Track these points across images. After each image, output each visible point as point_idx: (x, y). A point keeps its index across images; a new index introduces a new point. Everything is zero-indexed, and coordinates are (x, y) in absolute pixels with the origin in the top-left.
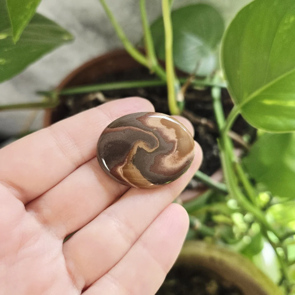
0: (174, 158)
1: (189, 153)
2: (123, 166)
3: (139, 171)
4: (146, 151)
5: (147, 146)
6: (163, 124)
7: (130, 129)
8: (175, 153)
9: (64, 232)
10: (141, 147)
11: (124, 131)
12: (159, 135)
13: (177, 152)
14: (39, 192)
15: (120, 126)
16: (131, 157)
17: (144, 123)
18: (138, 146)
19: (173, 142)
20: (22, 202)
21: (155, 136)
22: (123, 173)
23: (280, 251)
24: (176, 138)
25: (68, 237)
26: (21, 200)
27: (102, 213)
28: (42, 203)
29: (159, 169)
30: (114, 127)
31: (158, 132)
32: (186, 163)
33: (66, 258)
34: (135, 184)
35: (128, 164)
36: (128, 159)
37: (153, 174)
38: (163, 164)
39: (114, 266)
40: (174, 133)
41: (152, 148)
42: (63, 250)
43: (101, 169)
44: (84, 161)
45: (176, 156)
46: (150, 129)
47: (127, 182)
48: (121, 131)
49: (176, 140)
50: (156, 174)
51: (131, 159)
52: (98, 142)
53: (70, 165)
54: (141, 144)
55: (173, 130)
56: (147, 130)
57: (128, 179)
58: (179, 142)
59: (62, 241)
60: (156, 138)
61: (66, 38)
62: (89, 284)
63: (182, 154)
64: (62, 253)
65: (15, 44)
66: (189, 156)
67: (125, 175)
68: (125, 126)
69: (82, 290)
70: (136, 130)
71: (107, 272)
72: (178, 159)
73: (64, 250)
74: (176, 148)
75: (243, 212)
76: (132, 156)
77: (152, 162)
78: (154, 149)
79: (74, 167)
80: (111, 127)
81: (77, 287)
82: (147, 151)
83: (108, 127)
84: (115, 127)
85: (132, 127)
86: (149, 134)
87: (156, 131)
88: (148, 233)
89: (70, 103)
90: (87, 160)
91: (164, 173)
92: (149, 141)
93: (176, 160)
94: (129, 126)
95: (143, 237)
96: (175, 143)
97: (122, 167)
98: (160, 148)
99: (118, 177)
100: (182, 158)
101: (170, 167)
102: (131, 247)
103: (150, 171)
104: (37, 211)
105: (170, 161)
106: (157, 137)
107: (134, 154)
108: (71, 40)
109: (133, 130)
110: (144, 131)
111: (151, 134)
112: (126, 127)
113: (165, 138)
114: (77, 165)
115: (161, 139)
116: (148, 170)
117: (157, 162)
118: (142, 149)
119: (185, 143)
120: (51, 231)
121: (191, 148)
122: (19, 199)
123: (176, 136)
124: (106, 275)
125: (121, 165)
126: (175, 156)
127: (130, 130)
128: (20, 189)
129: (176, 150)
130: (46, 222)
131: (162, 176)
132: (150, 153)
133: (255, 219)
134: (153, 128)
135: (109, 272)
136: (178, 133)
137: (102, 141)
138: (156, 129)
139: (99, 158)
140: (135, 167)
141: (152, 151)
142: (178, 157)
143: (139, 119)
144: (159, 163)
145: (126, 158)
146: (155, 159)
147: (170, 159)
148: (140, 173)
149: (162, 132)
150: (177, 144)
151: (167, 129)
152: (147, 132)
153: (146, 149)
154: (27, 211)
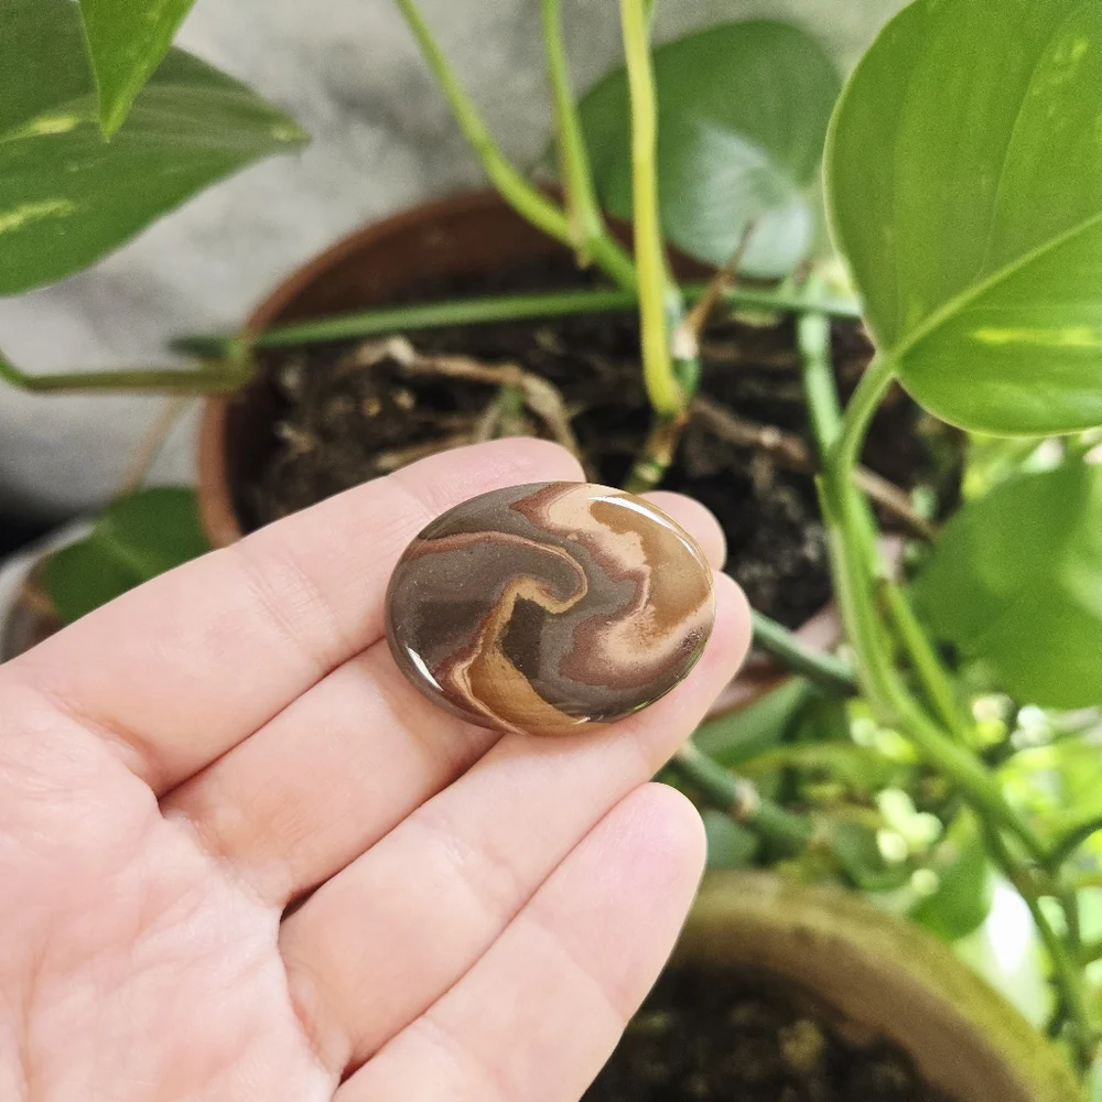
0: (642, 629)
1: (694, 613)
2: (471, 662)
3: (524, 677)
4: (543, 609)
5: (548, 592)
6: (600, 520)
7: (489, 540)
8: (645, 612)
10: (526, 596)
11: (469, 547)
12: (587, 555)
13: (651, 608)
15: (457, 533)
16: (497, 633)
17: (535, 519)
18: (518, 595)
19: (636, 577)
20: (150, 785)
21: (573, 560)
22: (469, 684)
23: (1051, 910)
24: (646, 563)
29: (592, 667)
30: (438, 538)
31: (583, 546)
32: (685, 646)
33: (288, 969)
34: (515, 720)
35: (488, 656)
36: (486, 638)
37: (570, 685)
38: (602, 650)
39: (446, 991)
40: (639, 547)
41: (563, 599)
42: (279, 942)
44: (346, 652)
45: (649, 622)
46: (555, 536)
48: (461, 547)
49: (647, 569)
50: (582, 686)
51: (495, 637)
54: (528, 589)
55: (633, 538)
56: (546, 542)
57: (487, 704)
58: (655, 576)
59: (278, 913)
60: (577, 564)
63: (668, 615)
64: (276, 952)
66: (691, 622)
67: (476, 691)
68: (473, 532)
69: (341, 1071)
70: (509, 543)
71: (423, 1012)
72: (653, 634)
74: (645, 597)
76: (498, 628)
77: (568, 647)
78: (570, 603)
79: (318, 671)
80: (430, 535)
81: (325, 1064)
82: (547, 609)
84: (440, 537)
85: (497, 534)
86: (552, 554)
87: (575, 542)
91: (610, 681)
92: (555, 575)
93: (646, 637)
94: (486, 530)
96: (643, 579)
97: (466, 665)
98: (593, 599)
99: (452, 697)
100: (668, 629)
101: (628, 662)
103: (561, 674)
104: (198, 814)
105: (629, 640)
106: (581, 562)
107: (505, 621)
109: (498, 542)
110: (537, 545)
111: (559, 552)
112: (478, 535)
113: (609, 565)
115: (594, 567)
116: (552, 671)
117: (585, 646)
118: (531, 603)
119: (676, 580)
121: (702, 593)
122: (140, 777)
123: (644, 558)
125: (464, 660)
126: (645, 621)
127: (489, 542)
129: (647, 603)
130: (223, 851)
131: (603, 693)
132: (559, 616)
134: (564, 533)
135: (428, 1013)
136: (652, 545)
137: (399, 584)
138: (576, 538)
139: (394, 639)
140: (508, 666)
141: (563, 608)
142: (656, 625)
143: (517, 507)
144: (590, 648)
145: (478, 634)
146: (574, 636)
147: (628, 634)
148: (528, 684)
149: (595, 545)
150: (651, 583)
151: (614, 534)
152: (543, 548)
153: (542, 600)
154: (164, 817)
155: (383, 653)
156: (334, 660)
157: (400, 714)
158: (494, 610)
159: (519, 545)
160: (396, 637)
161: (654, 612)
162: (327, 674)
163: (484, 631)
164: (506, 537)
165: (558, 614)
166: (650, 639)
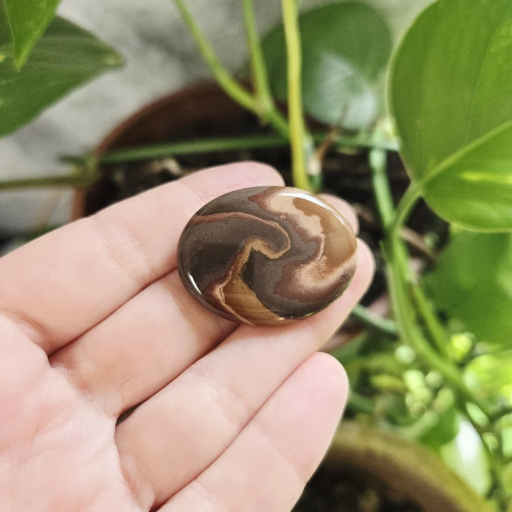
0: (319, 269)
1: (347, 261)
2: (225, 284)
3: (254, 294)
4: (265, 256)
5: (269, 247)
6: (298, 208)
8: (321, 260)
9: (119, 406)
10: (256, 248)
11: (226, 220)
12: (290, 227)
13: (325, 258)
14: (73, 331)
15: (219, 212)
16: (240, 269)
17: (262, 206)
18: (252, 248)
19: (317, 240)
20: (44, 349)
21: (283, 230)
22: (224, 297)
24: (323, 232)
25: (124, 415)
26: (42, 345)
28: (78, 352)
29: (291, 289)
30: (208, 214)
31: (288, 222)
32: (342, 279)
33: (120, 452)
34: (248, 317)
35: (234, 281)
36: (234, 272)
37: (278, 298)
38: (297, 280)
39: (208, 466)
40: (319, 224)
41: (277, 251)
42: (115, 437)
43: (186, 291)
44: (154, 276)
45: (323, 265)
46: (273, 216)
47: (232, 314)
48: (221, 220)
49: (323, 236)
50: (285, 300)
51: (239, 271)
54: (257, 245)
55: (316, 219)
56: (269, 219)
57: (233, 308)
58: (327, 240)
59: (115, 421)
60: (285, 232)
61: (111, 61)
63: (334, 262)
64: (114, 443)
65: (19, 71)
66: (346, 266)
67: (228, 301)
68: (228, 212)
69: (149, 509)
70: (248, 218)
71: (195, 478)
72: (325, 272)
73: (117, 438)
74: (322, 251)
75: (424, 369)
76: (240, 266)
77: (278, 277)
78: (281, 254)
79: (138, 287)
80: (202, 213)
81: (140, 505)
82: (268, 256)
83: (198, 213)
85: (241, 213)
86: (271, 226)
87: (284, 219)
90: (160, 274)
91: (300, 297)
92: (273, 238)
93: (321, 273)
94: (235, 211)
95: (263, 414)
96: (321, 241)
97: (222, 286)
98: (294, 251)
99: (215, 304)
100: (333, 270)
101: (311, 287)
102: (239, 433)
103: (274, 293)
104: (70, 365)
105: (312, 275)
106: (288, 231)
107: (244, 262)
108: (119, 66)
109: (241, 218)
110: (264, 221)
111: (275, 225)
112: (231, 214)
113: (302, 233)
114: (143, 283)
115: (295, 235)
116: (270, 291)
117: (288, 277)
118: (259, 253)
119: (338, 243)
120: (95, 403)
121: (351, 251)
122: (38, 345)
123: (322, 230)
124: (194, 484)
125: (221, 283)
126: (321, 265)
127: (236, 218)
129: (322, 255)
130: (84, 387)
131: (296, 303)
133: (445, 382)
134: (279, 214)
135: (198, 478)
136: (326, 224)
137: (186, 240)
138: (285, 217)
139: (181, 270)
140: (245, 287)
141: (277, 256)
142: (327, 268)
143: (253, 199)
144: (291, 279)
145: (229, 269)
146: (283, 272)
147: (311, 272)
148: (256, 298)
149: (295, 221)
150: (325, 243)
151: (305, 217)
152: (268, 223)
153: (265, 251)
154: (52, 366)
155: (175, 277)
156: (148, 280)
157: (185, 312)
158: (238, 257)
159: (254, 221)
160: (183, 269)
161: (326, 260)
162: (143, 288)
163: (233, 267)
164: (246, 215)
165: (274, 259)
166: (323, 274)
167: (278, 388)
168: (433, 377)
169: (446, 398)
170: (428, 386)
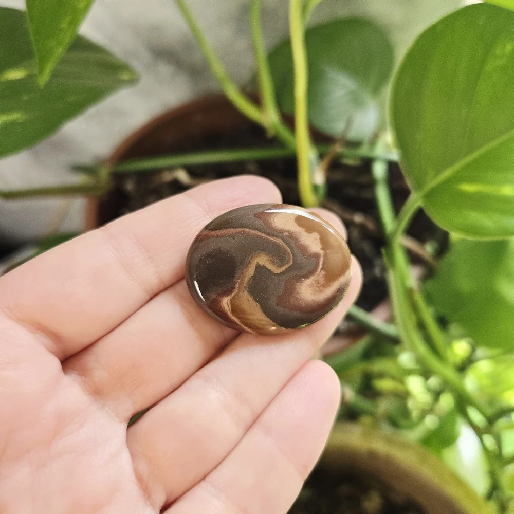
0: (318, 283)
1: (343, 276)
2: (232, 296)
3: (259, 305)
4: (270, 271)
5: (273, 262)
6: (299, 225)
8: (320, 274)
10: (261, 263)
11: (233, 236)
12: (293, 244)
13: (323, 273)
15: (227, 228)
16: (246, 282)
17: (268, 224)
18: (258, 263)
19: (316, 256)
20: (58, 357)
21: (286, 246)
22: (230, 308)
23: (489, 441)
24: (322, 249)
26: (55, 353)
27: (192, 378)
28: (91, 360)
29: (293, 301)
30: (216, 230)
31: (291, 238)
32: (338, 292)
33: (133, 455)
34: (251, 327)
35: (241, 294)
36: (240, 284)
37: (281, 310)
38: (298, 293)
39: (216, 467)
40: (318, 241)
41: (280, 266)
42: (127, 441)
44: (162, 287)
45: (321, 280)
46: (277, 233)
47: (237, 324)
48: (229, 236)
49: (322, 252)
50: (287, 311)
51: (245, 284)
52: (188, 255)
53: (140, 294)
54: (263, 260)
55: (316, 236)
56: (273, 235)
57: (239, 318)
58: (325, 256)
59: (126, 425)
60: (288, 248)
61: (125, 76)
62: (172, 499)
63: (332, 275)
64: (126, 446)
66: (342, 280)
67: (234, 310)
68: (235, 228)
69: (161, 508)
70: (254, 235)
71: (204, 478)
72: (323, 286)
73: (130, 441)
74: (321, 266)
76: (246, 279)
77: (281, 291)
78: (284, 268)
80: (210, 228)
81: (152, 504)
82: (272, 271)
84: (218, 229)
85: (247, 230)
86: (275, 242)
87: (287, 236)
88: (273, 410)
89: (130, 186)
90: (167, 284)
91: (301, 309)
92: (277, 254)
93: (320, 287)
94: (242, 227)
95: (266, 417)
96: (320, 257)
97: (229, 298)
98: (296, 266)
99: (222, 315)
100: (331, 283)
101: (310, 299)
103: (277, 305)
104: (84, 373)
105: (311, 289)
106: (290, 247)
107: (250, 276)
108: (133, 81)
109: (248, 235)
110: (268, 237)
111: (278, 241)
112: (238, 230)
113: (303, 249)
115: (296, 251)
116: (273, 303)
117: (290, 290)
118: (264, 267)
119: (335, 259)
120: (107, 409)
121: (345, 267)
122: (52, 352)
123: (321, 247)
124: (203, 484)
125: (228, 295)
127: (243, 234)
128: (54, 336)
129: (322, 269)
130: (98, 393)
131: (296, 314)
132: (278, 275)
134: (282, 231)
135: (207, 479)
136: (325, 241)
137: (194, 253)
138: (288, 234)
139: (189, 279)
140: (251, 299)
141: (279, 271)
142: (324, 282)
143: (258, 216)
144: (292, 292)
145: (236, 282)
146: (285, 285)
147: (311, 286)
148: (260, 309)
149: (297, 239)
150: (324, 259)
151: (306, 233)
152: (271, 239)
153: (270, 267)
154: (65, 374)
156: (155, 292)
157: (192, 322)
158: (245, 270)
159: (258, 236)
161: (324, 275)
163: (239, 281)
164: (252, 231)
165: (277, 274)
166: (322, 288)
167: (279, 393)
168: (434, 382)
169: (447, 401)
170: (429, 390)
